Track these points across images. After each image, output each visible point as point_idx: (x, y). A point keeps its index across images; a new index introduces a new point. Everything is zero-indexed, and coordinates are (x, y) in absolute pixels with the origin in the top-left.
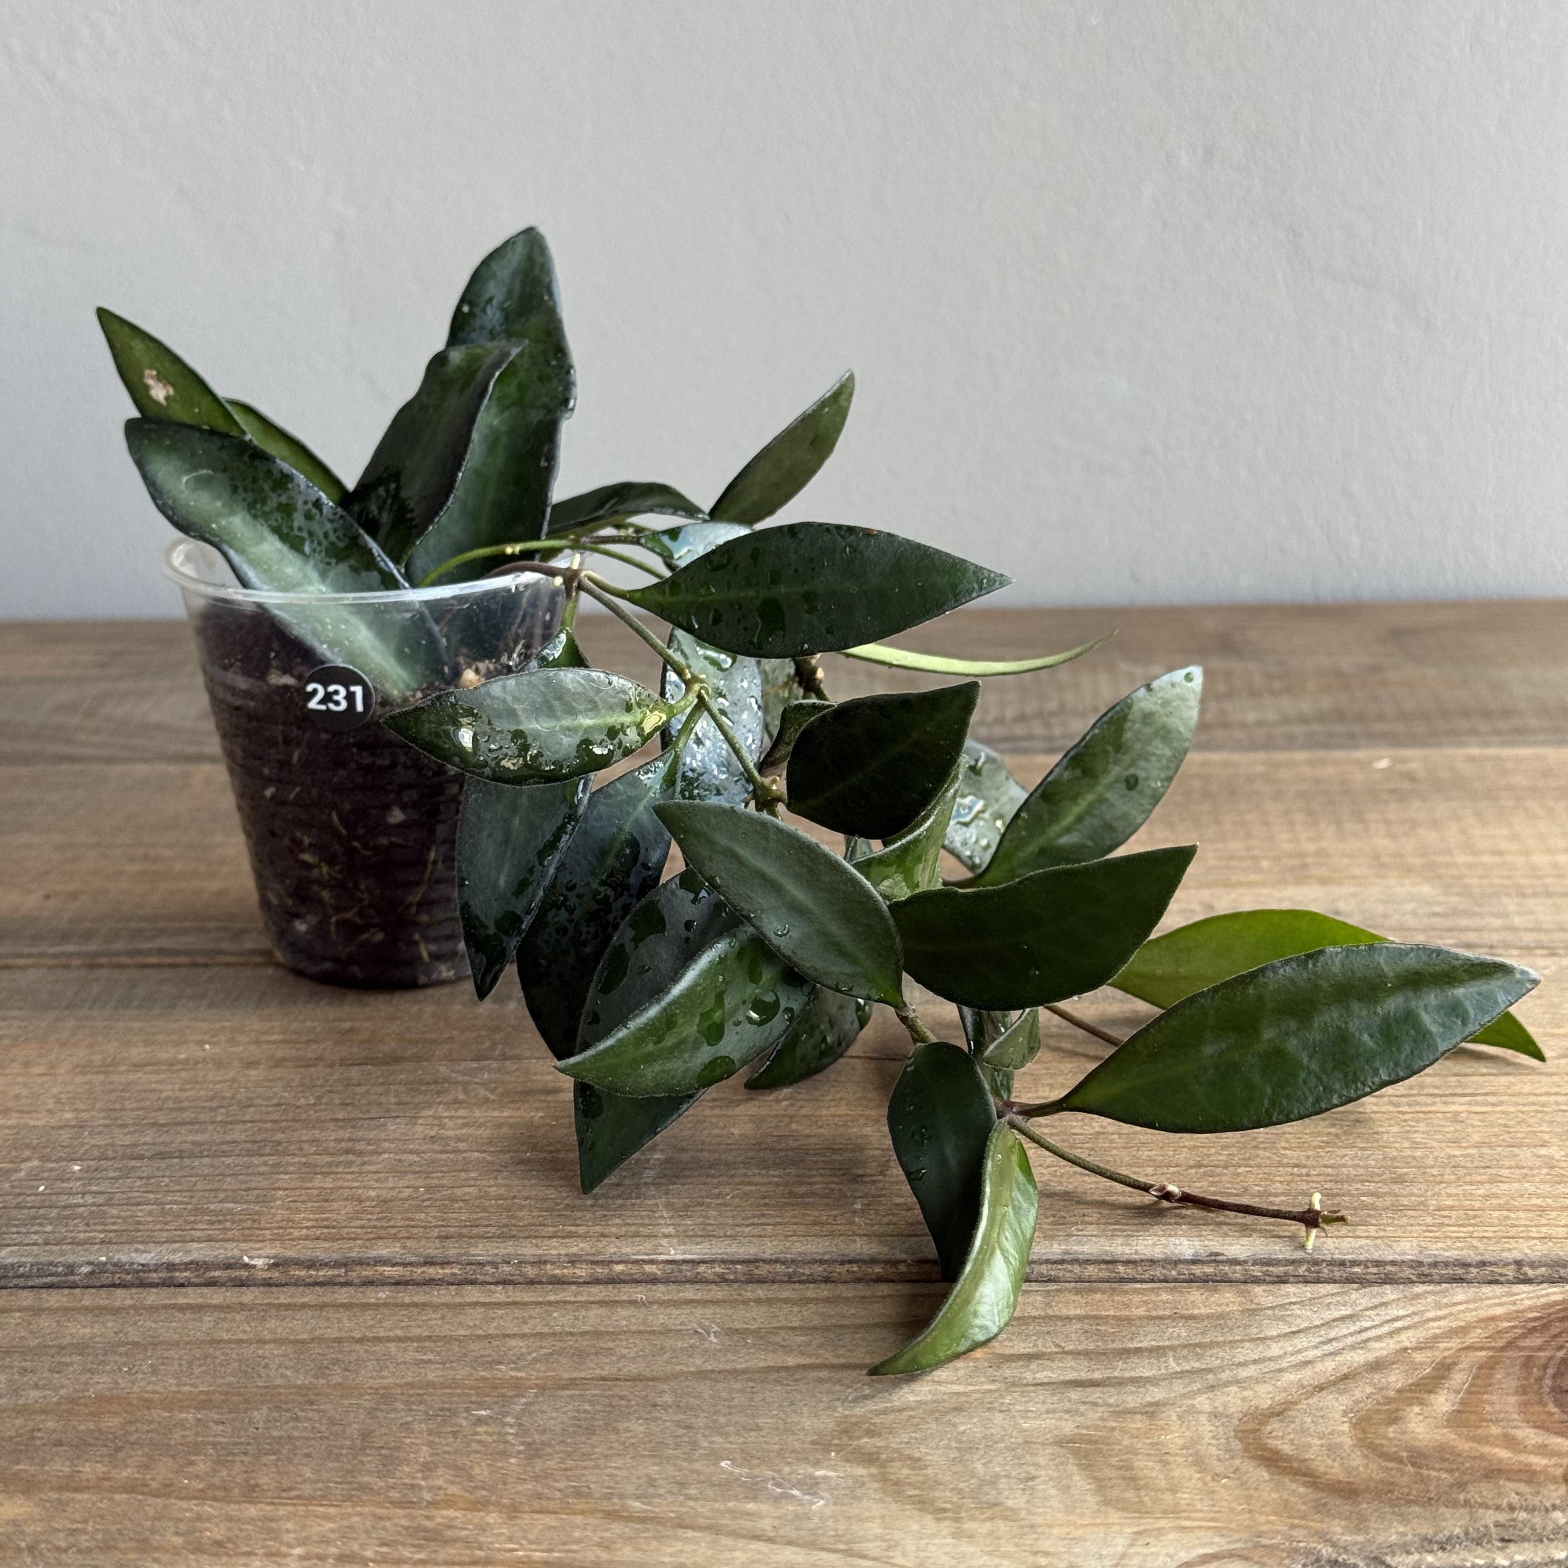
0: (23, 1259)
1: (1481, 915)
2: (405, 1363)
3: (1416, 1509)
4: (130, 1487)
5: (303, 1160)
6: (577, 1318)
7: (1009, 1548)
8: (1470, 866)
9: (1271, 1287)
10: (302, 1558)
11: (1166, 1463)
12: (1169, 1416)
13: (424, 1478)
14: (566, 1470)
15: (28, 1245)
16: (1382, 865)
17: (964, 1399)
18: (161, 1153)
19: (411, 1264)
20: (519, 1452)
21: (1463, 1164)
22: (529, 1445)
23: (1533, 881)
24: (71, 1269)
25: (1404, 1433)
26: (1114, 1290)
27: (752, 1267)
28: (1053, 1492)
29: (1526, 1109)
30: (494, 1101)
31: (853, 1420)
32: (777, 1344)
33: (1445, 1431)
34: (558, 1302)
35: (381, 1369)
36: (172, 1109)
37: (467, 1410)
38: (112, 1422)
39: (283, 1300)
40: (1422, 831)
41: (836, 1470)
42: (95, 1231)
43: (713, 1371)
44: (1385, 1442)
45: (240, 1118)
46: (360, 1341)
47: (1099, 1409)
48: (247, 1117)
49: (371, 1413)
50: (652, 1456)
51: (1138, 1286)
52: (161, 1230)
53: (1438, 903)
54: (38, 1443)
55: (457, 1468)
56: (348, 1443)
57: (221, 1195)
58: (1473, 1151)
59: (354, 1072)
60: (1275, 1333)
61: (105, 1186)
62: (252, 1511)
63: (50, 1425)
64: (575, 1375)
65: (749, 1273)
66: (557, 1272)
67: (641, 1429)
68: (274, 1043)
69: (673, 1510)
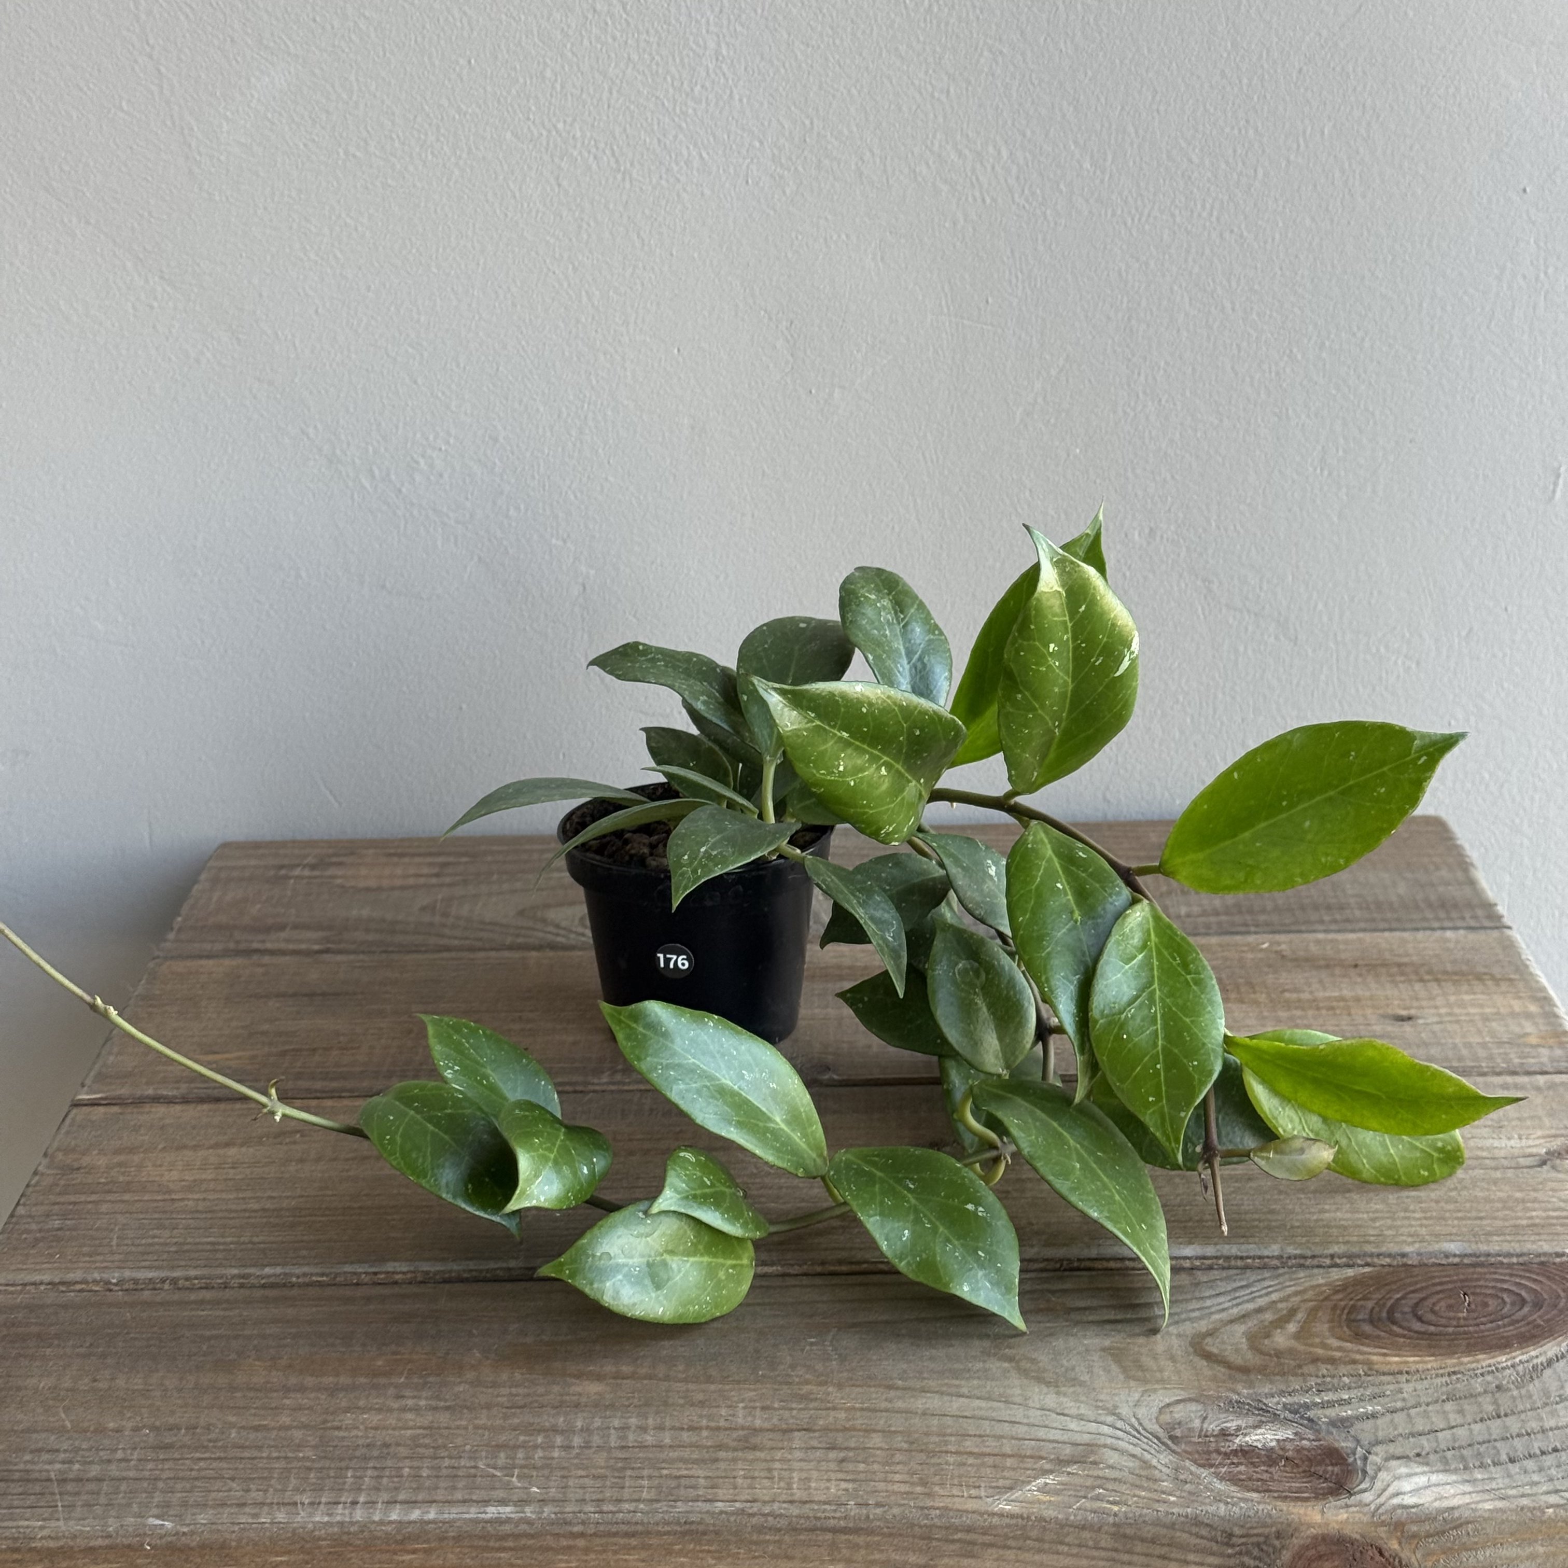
3: (1278, 1378)
7: (1083, 1398)
9: (1206, 1272)
10: (744, 1408)
11: (1156, 1359)
13: (792, 1371)
14: (862, 1367)
20: (836, 1359)
25: (1272, 1342)
28: (1102, 1373)
33: (1292, 1341)
34: (837, 1285)
41: (995, 1365)
44: (1263, 1347)
55: (807, 1366)
60: (1207, 1294)
62: (713, 1387)
67: (894, 1346)
68: (638, 1140)
69: (918, 1384)
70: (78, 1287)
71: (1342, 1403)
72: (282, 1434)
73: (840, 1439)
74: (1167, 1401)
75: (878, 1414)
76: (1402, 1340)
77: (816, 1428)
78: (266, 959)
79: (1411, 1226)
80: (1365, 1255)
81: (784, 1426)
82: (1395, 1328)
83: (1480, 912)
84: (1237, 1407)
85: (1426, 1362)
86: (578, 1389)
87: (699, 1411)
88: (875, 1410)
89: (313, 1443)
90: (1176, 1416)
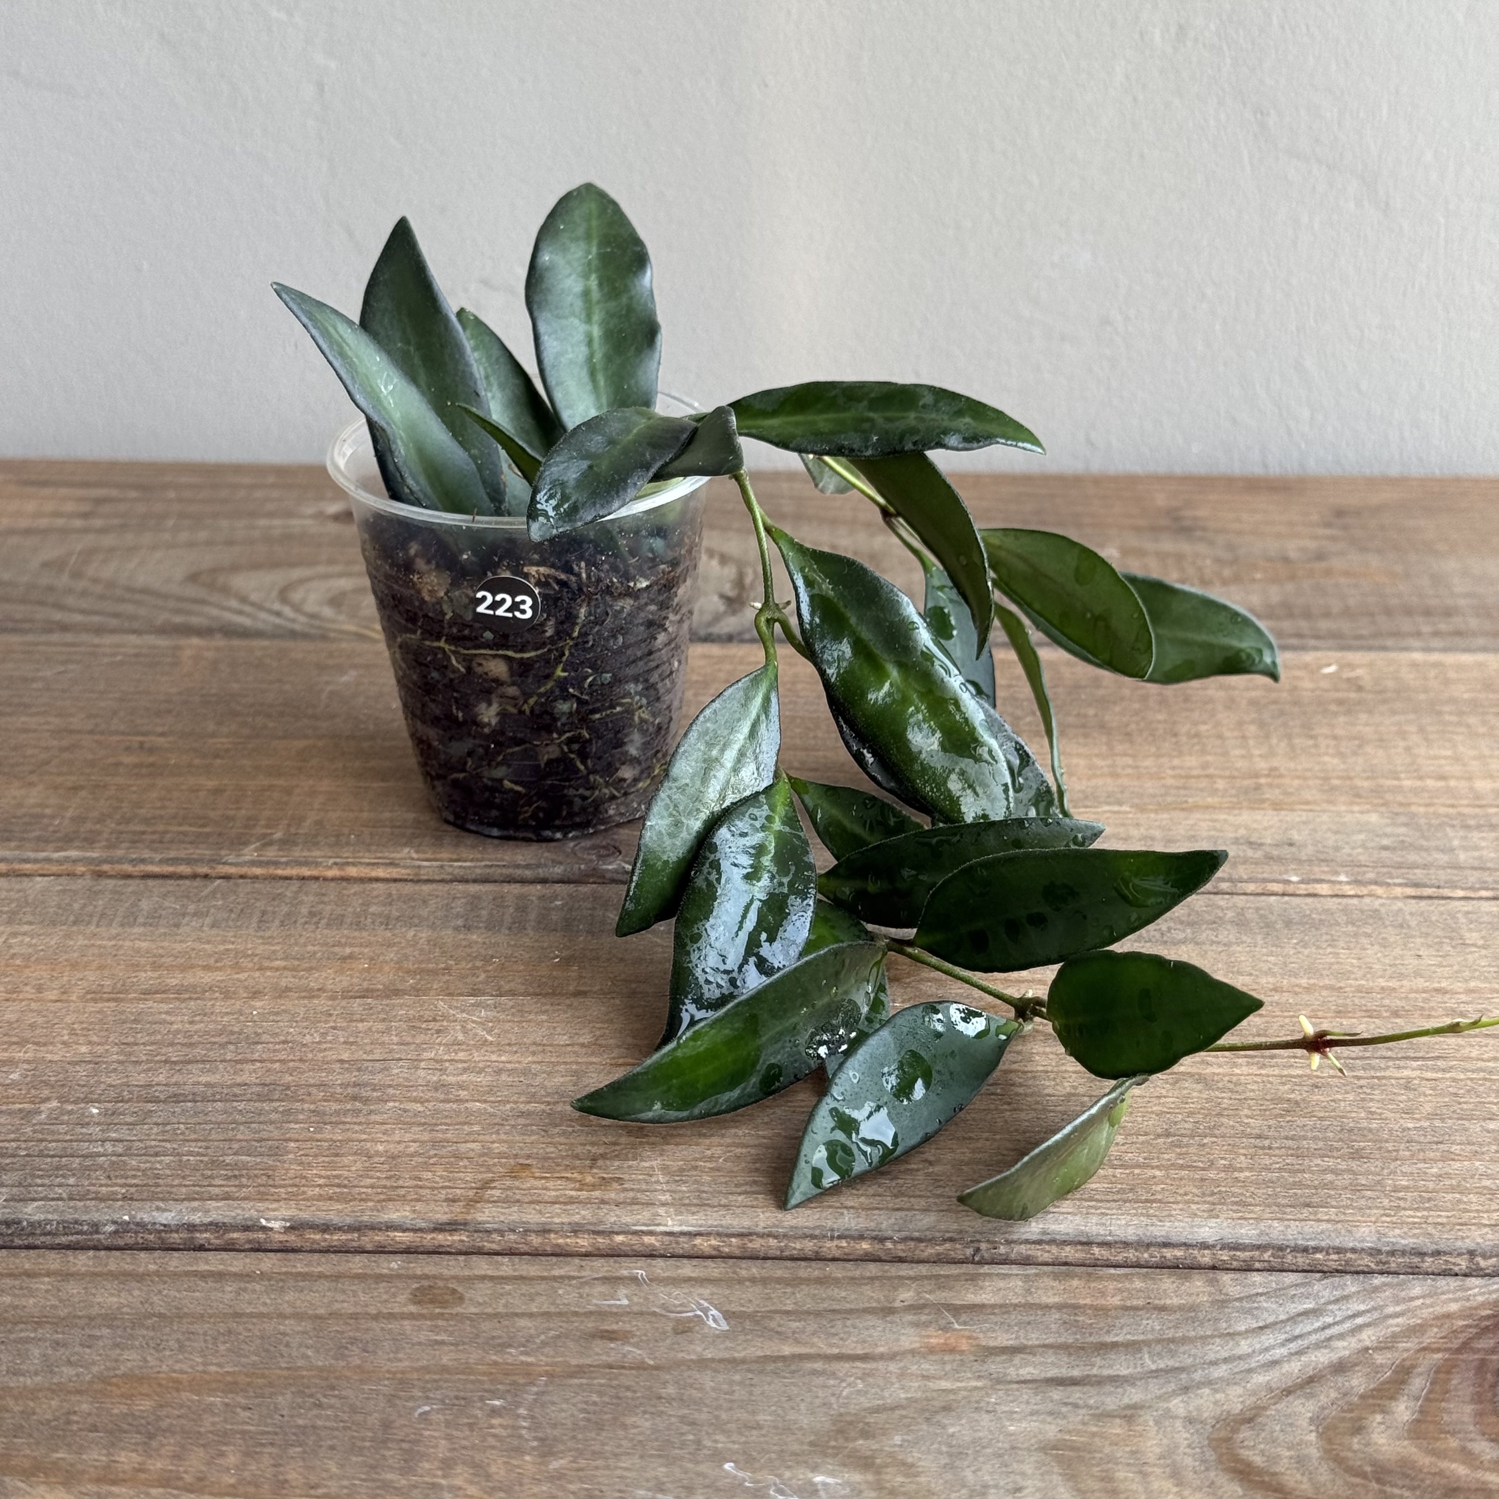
0: (50, 1217)
1: (1427, 850)
2: (420, 1344)
4: (166, 1481)
5: (312, 1107)
6: (581, 1297)
8: (1415, 791)
9: (1237, 1275)
11: (1145, 1475)
12: (1146, 1421)
13: (444, 1477)
14: (578, 1470)
15: (53, 1199)
16: (1333, 789)
17: (952, 1397)
18: (175, 1095)
19: (420, 1230)
20: (533, 1448)
21: (1416, 1138)
22: (541, 1440)
23: (1477, 810)
24: (96, 1227)
25: (1368, 1445)
26: (1089, 1274)
27: (746, 1240)
29: (1474, 1076)
30: (491, 1043)
31: (848, 1418)
32: (772, 1330)
33: (1406, 1443)
34: (562, 1277)
35: (397, 1351)
36: (183, 1045)
37: (482, 1399)
38: (144, 1405)
39: (300, 1268)
40: (1369, 749)
41: (834, 1476)
42: (116, 1185)
43: (713, 1360)
44: (1350, 1454)
45: (249, 1056)
46: (376, 1317)
47: (1083, 1411)
48: (256, 1056)
49: (391, 1399)
50: (660, 1456)
51: (1112, 1271)
52: (180, 1185)
53: (1386, 835)
54: (75, 1427)
55: (476, 1466)
56: (370, 1434)
57: (236, 1146)
58: (1426, 1124)
59: (356, 1005)
60: (1242, 1328)
61: (123, 1133)
63: (85, 1407)
64: (581, 1361)
65: (743, 1247)
66: (561, 1241)
67: (647, 1424)
68: (277, 969)
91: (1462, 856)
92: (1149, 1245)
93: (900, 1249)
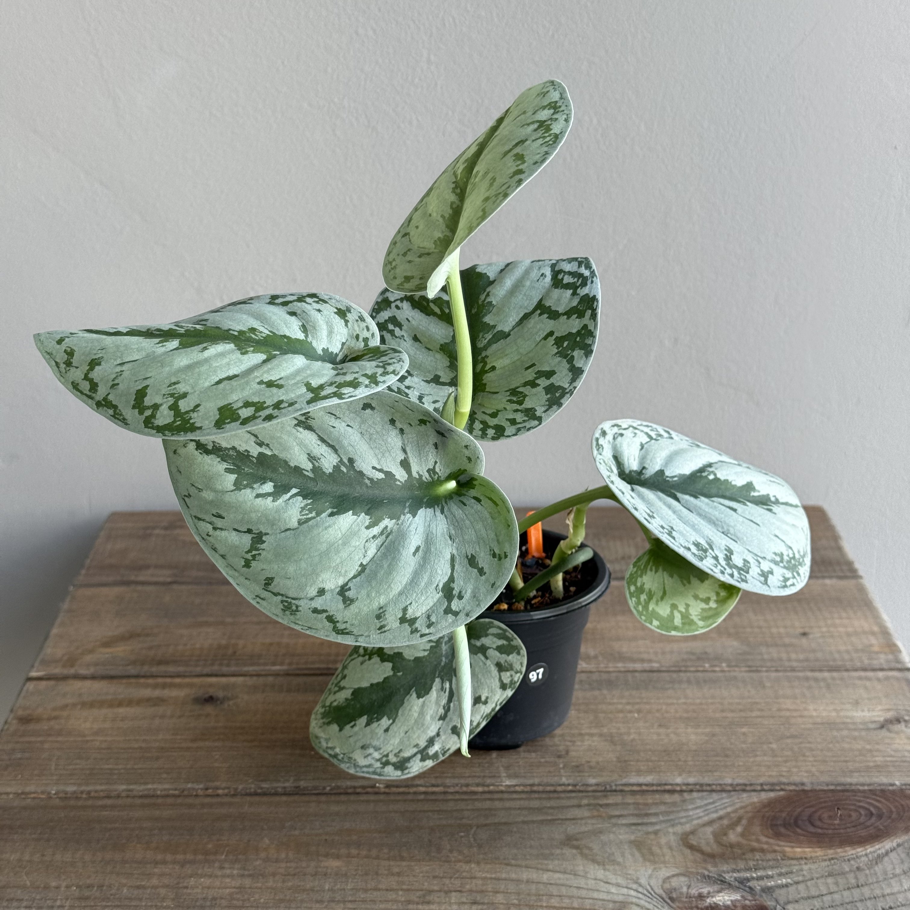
0: (309, 785)
1: (753, 654)
2: (435, 819)
3: (731, 861)
6: (483, 804)
7: (620, 873)
8: (751, 633)
9: (689, 793)
10: (423, 877)
11: (661, 848)
12: (661, 834)
13: (450, 854)
14: (491, 851)
15: (308, 780)
17: (601, 829)
19: (428, 786)
20: (476, 846)
21: (746, 750)
22: (478, 844)
23: (771, 640)
24: (324, 788)
25: (728, 838)
26: (642, 794)
28: (630, 856)
31: (570, 836)
32: (544, 812)
33: (739, 837)
34: (476, 799)
35: (429, 821)
37: (457, 833)
39: (392, 799)
41: (568, 851)
43: (527, 821)
44: (723, 841)
46: (420, 811)
47: (642, 832)
49: (429, 834)
50: (514, 847)
53: (740, 649)
55: (459, 851)
56: (425, 843)
58: (749, 746)
60: (690, 807)
62: (404, 863)
63: (337, 838)
64: (486, 822)
65: (532, 789)
67: (509, 839)
69: (524, 863)
70: (32, 796)
71: (768, 877)
72: (153, 891)
73: (478, 898)
74: (668, 875)
75: (501, 882)
76: (802, 837)
77: (464, 890)
78: (140, 588)
79: (807, 766)
80: (780, 784)
81: (446, 889)
82: (799, 831)
83: (845, 568)
84: (707, 879)
85: (816, 852)
86: (326, 864)
87: (396, 878)
88: (498, 879)
89: (172, 897)
90: (673, 884)
91: (766, 657)
92: (660, 785)
93: (582, 788)
